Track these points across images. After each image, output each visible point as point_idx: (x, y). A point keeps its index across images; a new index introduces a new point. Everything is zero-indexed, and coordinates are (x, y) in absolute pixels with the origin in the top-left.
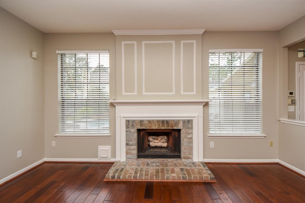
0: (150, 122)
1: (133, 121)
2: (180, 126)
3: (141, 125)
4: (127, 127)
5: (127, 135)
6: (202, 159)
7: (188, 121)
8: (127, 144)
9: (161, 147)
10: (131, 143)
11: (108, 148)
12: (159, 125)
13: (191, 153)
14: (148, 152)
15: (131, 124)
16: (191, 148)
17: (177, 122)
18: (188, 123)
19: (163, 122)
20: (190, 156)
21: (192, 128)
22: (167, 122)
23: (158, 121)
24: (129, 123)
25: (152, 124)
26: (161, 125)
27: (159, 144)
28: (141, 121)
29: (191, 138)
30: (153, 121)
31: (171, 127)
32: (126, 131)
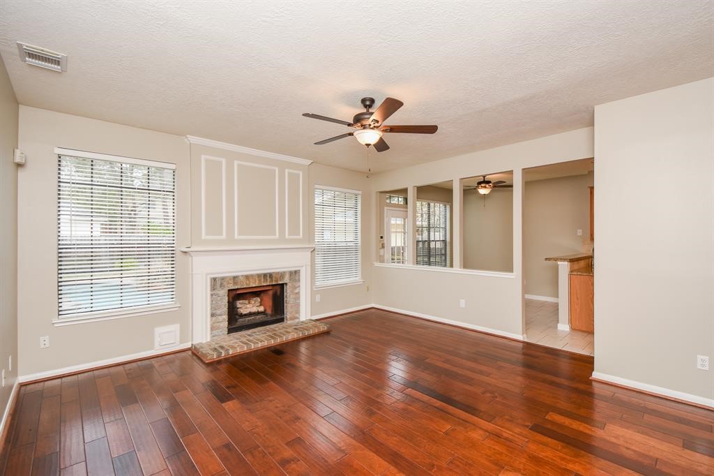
0: (247, 277)
1: (223, 279)
2: (286, 280)
3: (235, 283)
4: (213, 288)
5: (212, 301)
6: (309, 317)
7: (296, 272)
8: (213, 315)
9: (258, 313)
10: (218, 312)
11: (175, 328)
12: (260, 281)
13: (298, 312)
14: (241, 321)
15: (218, 283)
16: (298, 305)
17: (282, 275)
18: (295, 274)
19: (265, 275)
20: (297, 315)
21: (299, 281)
22: (271, 275)
23: (259, 276)
24: (215, 283)
25: (251, 280)
26: (263, 280)
27: (254, 309)
28: (235, 278)
29: (298, 293)
30: (252, 276)
31: (275, 281)
32: (212, 295)
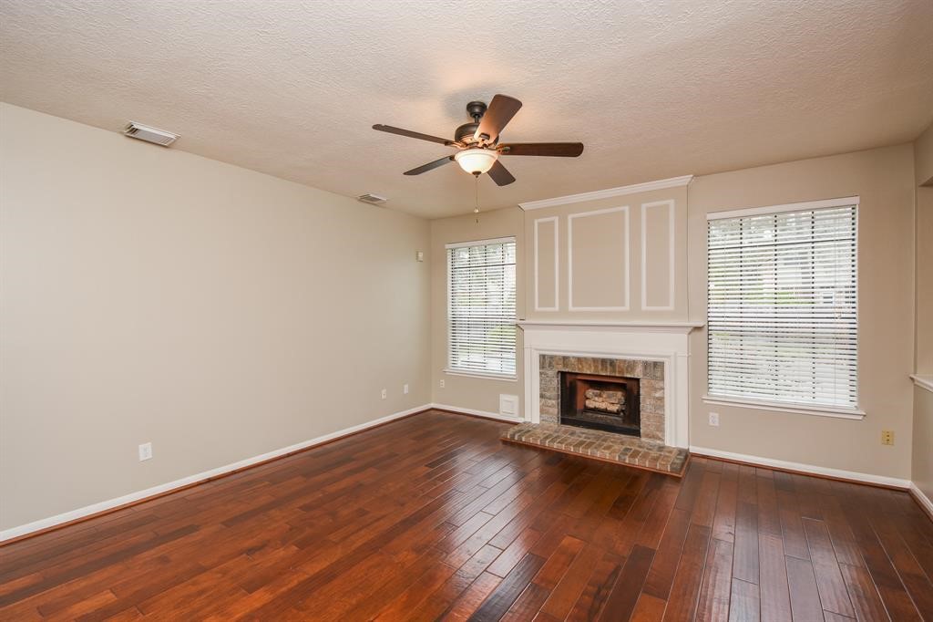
0: (579, 360)
1: (552, 357)
2: (638, 373)
3: (565, 365)
4: (542, 367)
5: (541, 380)
6: (683, 445)
7: (655, 364)
8: (542, 396)
9: (605, 412)
10: (548, 394)
11: (515, 399)
12: (596, 367)
13: (661, 428)
14: (579, 417)
15: (547, 361)
16: (661, 419)
17: (631, 365)
18: (655, 367)
19: (604, 361)
20: (660, 435)
21: (663, 379)
22: (612, 362)
23: (595, 360)
24: (546, 361)
25: (584, 364)
26: (600, 367)
27: (603, 406)
28: (565, 358)
29: (661, 399)
30: (585, 358)
31: (619, 372)
32: (541, 374)
